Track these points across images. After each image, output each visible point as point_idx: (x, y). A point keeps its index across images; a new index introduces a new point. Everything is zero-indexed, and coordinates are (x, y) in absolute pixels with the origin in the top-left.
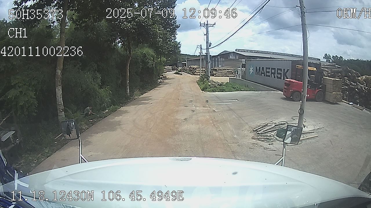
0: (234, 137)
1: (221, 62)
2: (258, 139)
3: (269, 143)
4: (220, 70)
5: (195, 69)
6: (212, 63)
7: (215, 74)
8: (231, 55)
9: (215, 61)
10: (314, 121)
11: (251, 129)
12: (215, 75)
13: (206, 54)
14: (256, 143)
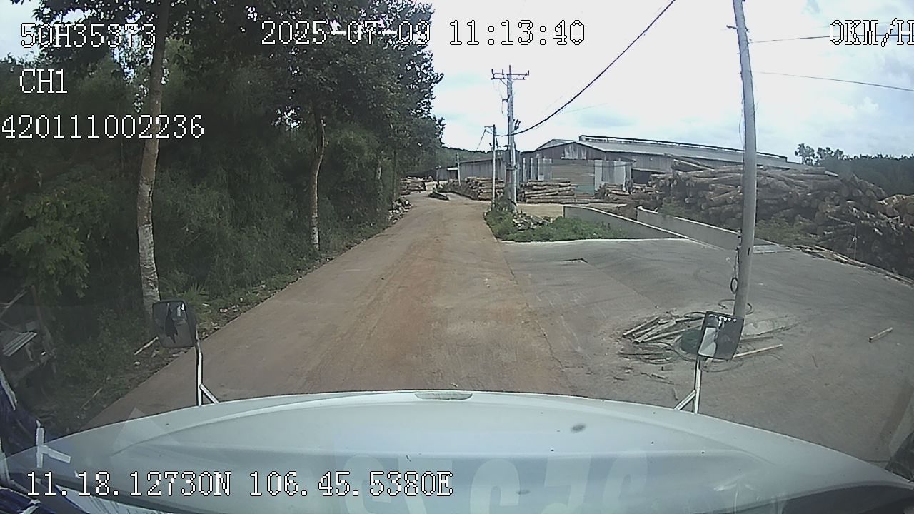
0: (576, 352)
1: (544, 167)
2: (636, 357)
3: (662, 365)
4: (540, 188)
5: (481, 185)
6: (522, 170)
7: (529, 198)
8: (569, 152)
9: (528, 165)
10: (773, 310)
11: (619, 332)
12: (528, 200)
13: (506, 148)
14: (629, 366)
